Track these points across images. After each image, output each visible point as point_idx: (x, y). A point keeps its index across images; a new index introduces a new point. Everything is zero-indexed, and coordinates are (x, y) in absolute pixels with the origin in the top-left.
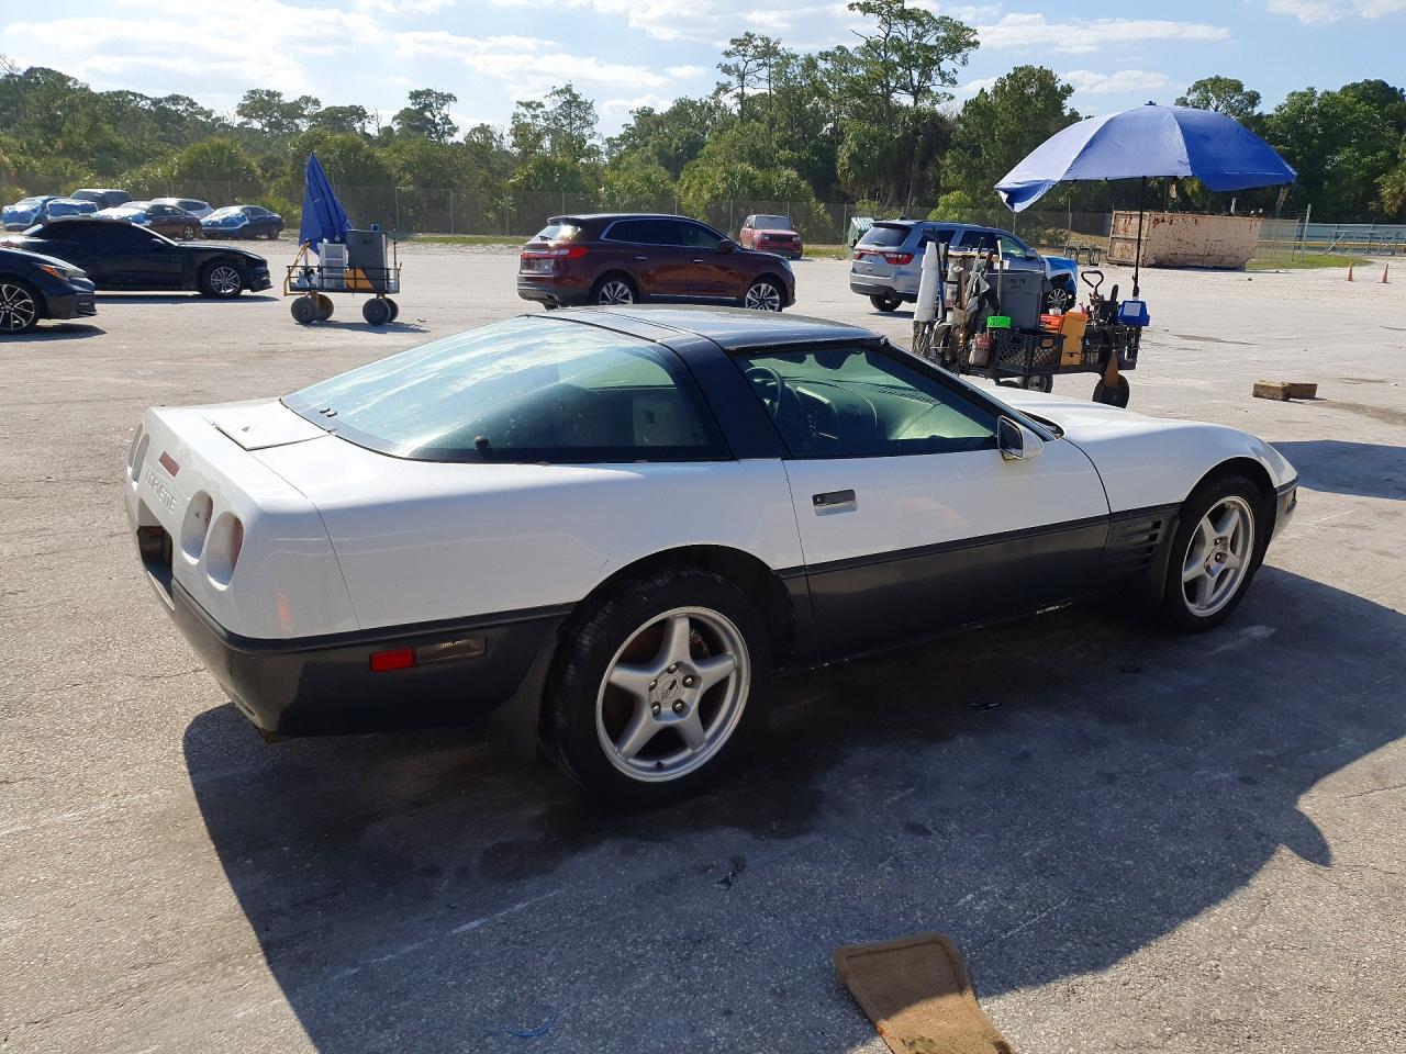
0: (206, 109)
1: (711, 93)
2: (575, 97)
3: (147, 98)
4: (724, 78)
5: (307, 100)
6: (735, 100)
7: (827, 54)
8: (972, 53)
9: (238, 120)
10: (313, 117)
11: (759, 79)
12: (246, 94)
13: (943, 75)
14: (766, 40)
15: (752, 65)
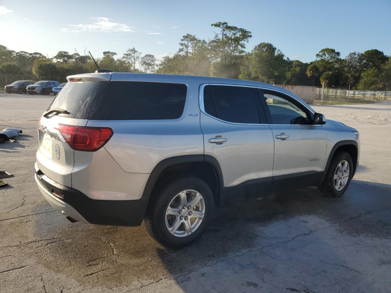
0: (45, 56)
3: (28, 53)
4: (181, 47)
5: (76, 54)
13: (241, 45)
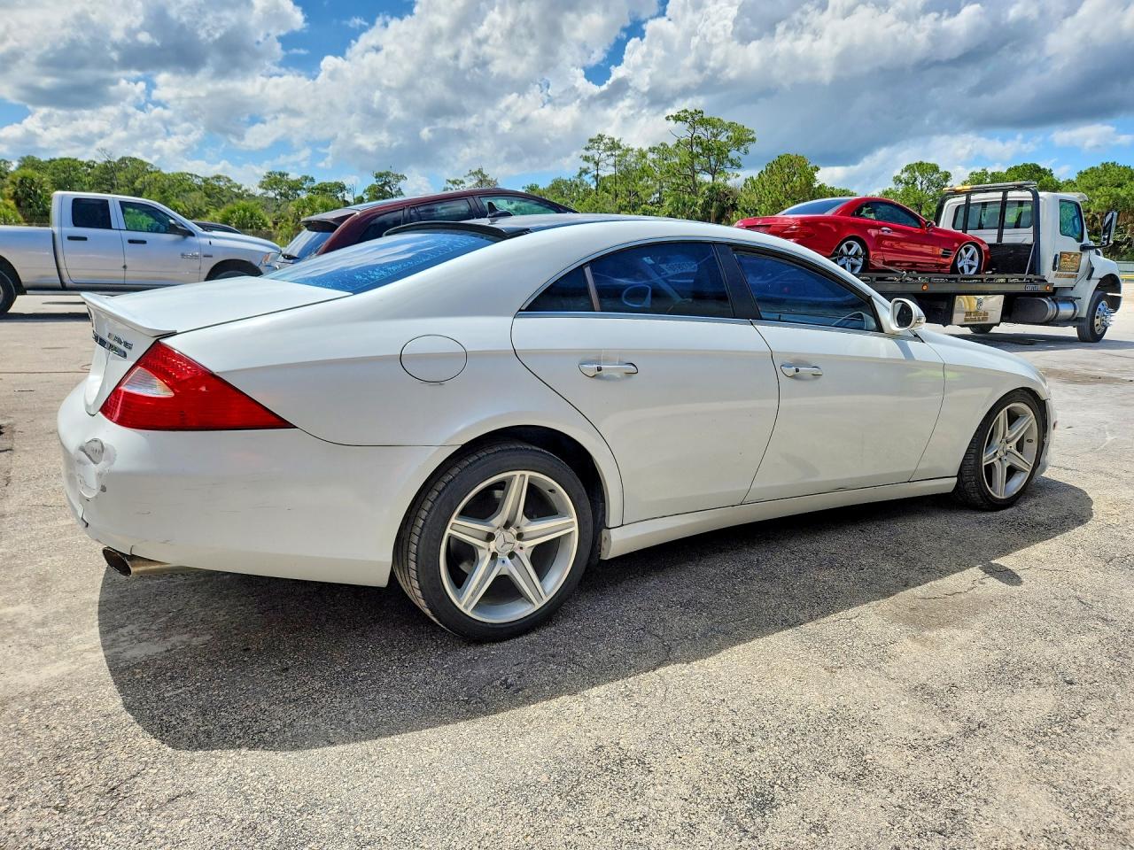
0: (238, 184)
1: (576, 175)
2: (484, 176)
3: (199, 177)
4: (585, 165)
5: (306, 178)
6: (592, 179)
7: (655, 149)
8: (751, 147)
9: (259, 192)
10: (311, 190)
11: (607, 165)
12: (265, 174)
13: (731, 161)
14: (612, 140)
15: (604, 156)
